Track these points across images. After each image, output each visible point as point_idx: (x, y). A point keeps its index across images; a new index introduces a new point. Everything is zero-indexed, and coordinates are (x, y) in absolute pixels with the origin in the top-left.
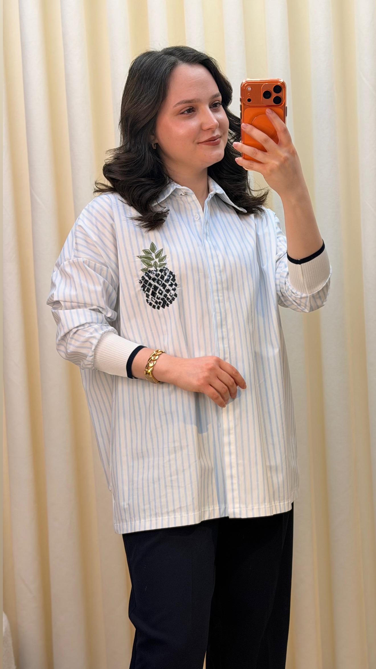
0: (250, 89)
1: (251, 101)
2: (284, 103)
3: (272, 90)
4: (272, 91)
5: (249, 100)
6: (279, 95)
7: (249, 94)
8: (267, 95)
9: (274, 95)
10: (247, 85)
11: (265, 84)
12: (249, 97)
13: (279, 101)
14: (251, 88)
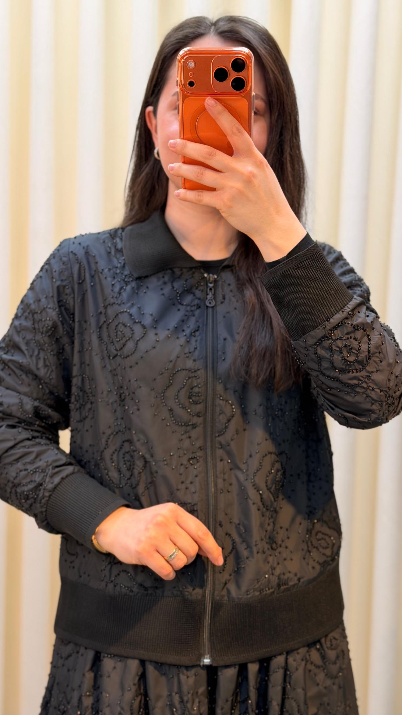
0: (192, 64)
1: (195, 84)
2: (249, 89)
3: (228, 66)
4: (229, 68)
5: (191, 84)
6: (241, 75)
7: (191, 74)
8: (221, 75)
9: (233, 75)
10: (188, 57)
11: (218, 56)
12: (191, 78)
13: (239, 84)
14: (195, 63)
